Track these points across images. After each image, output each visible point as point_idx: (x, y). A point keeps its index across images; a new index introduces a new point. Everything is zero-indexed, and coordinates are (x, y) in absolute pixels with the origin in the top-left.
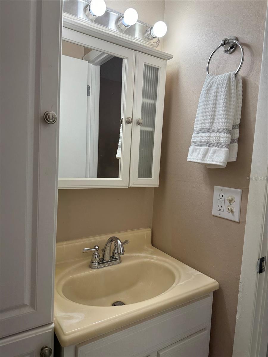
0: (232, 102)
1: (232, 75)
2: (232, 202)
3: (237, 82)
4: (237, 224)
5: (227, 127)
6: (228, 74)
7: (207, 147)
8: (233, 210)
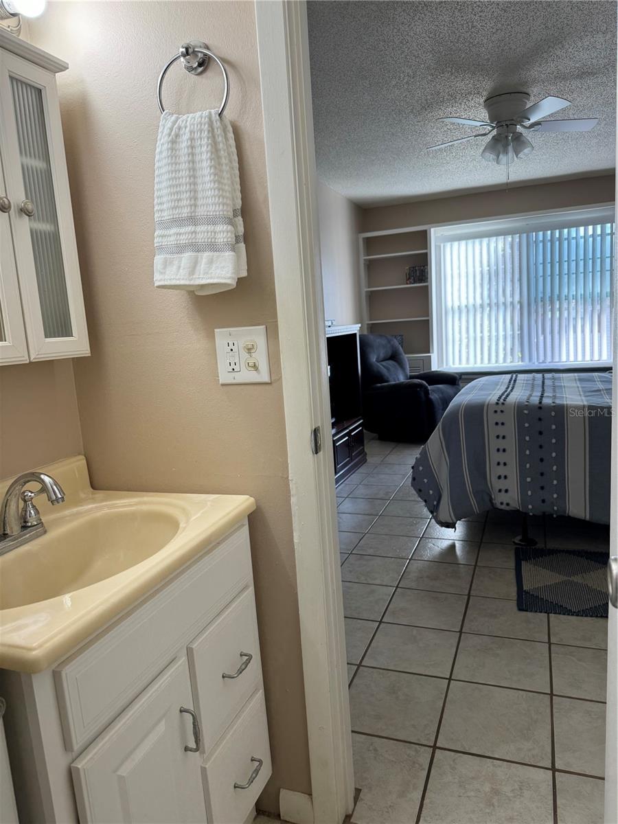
0: (224, 167)
1: (213, 115)
2: (252, 351)
3: (225, 130)
4: (267, 387)
5: (225, 213)
6: (206, 113)
7: (195, 254)
8: (257, 365)
